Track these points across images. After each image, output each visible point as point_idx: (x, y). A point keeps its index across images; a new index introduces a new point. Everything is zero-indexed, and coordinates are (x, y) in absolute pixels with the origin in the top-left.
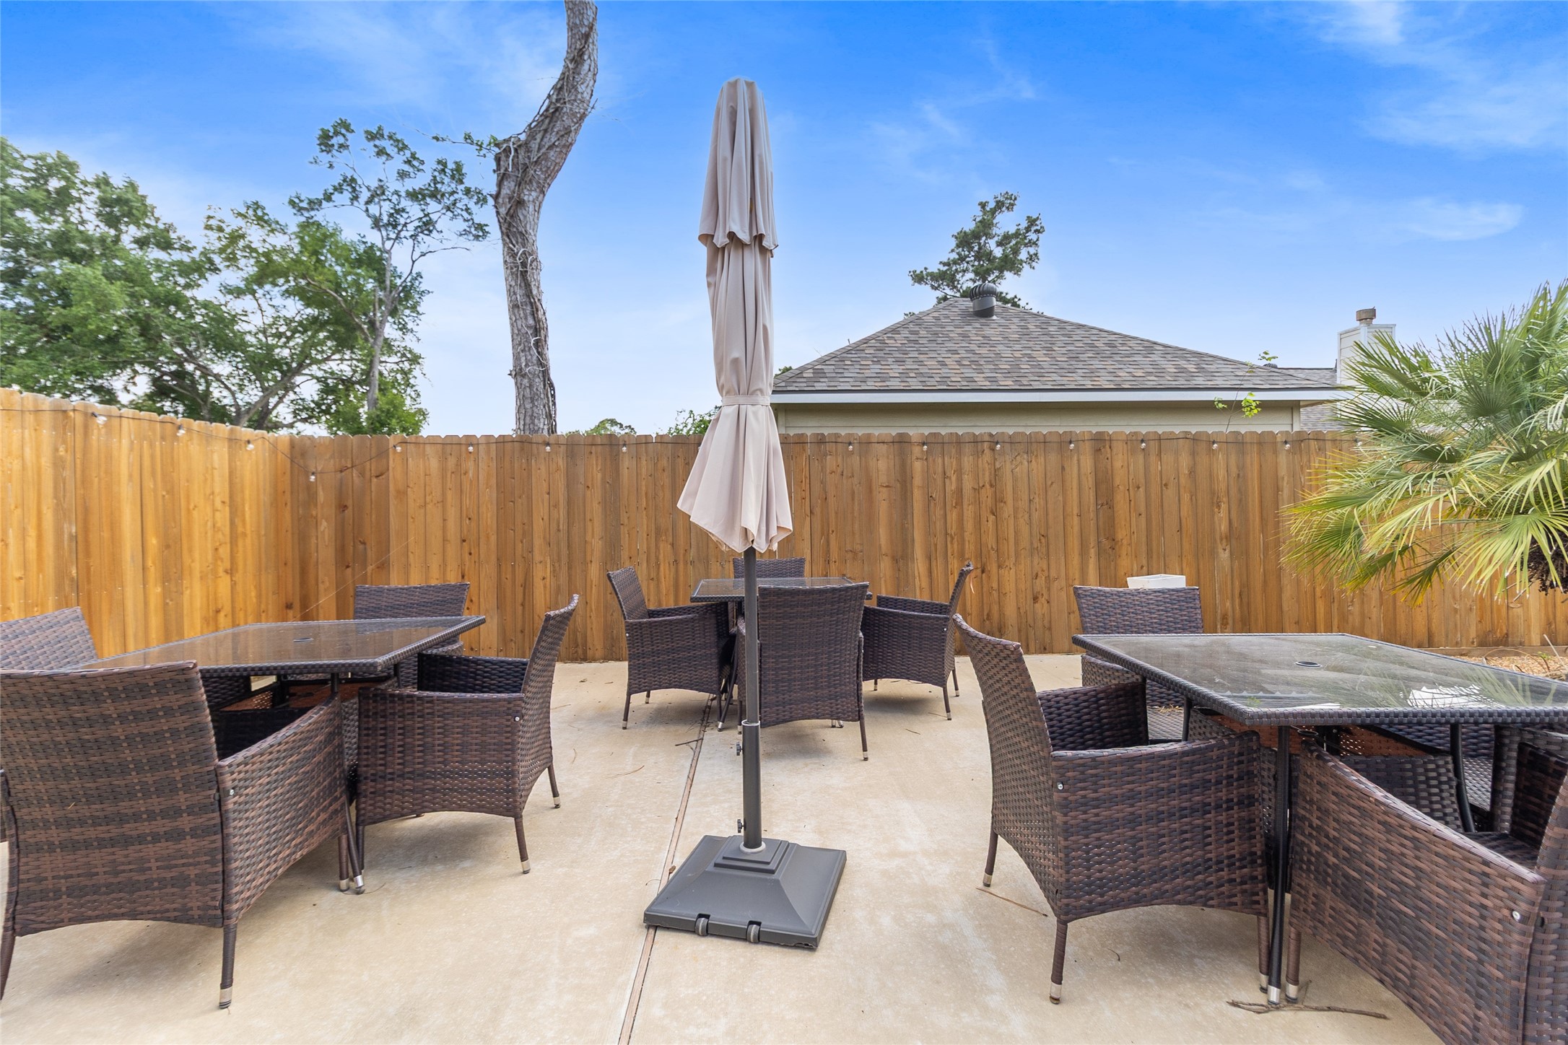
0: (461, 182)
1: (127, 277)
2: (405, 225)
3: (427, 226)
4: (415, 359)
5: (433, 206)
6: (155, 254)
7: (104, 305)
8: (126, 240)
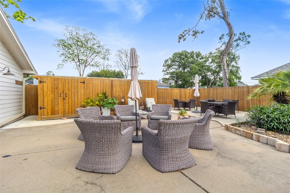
0: (245, 35)
1: (198, 64)
2: (234, 46)
3: (238, 45)
4: (239, 68)
5: (239, 41)
6: (202, 60)
7: (195, 69)
8: (199, 60)
